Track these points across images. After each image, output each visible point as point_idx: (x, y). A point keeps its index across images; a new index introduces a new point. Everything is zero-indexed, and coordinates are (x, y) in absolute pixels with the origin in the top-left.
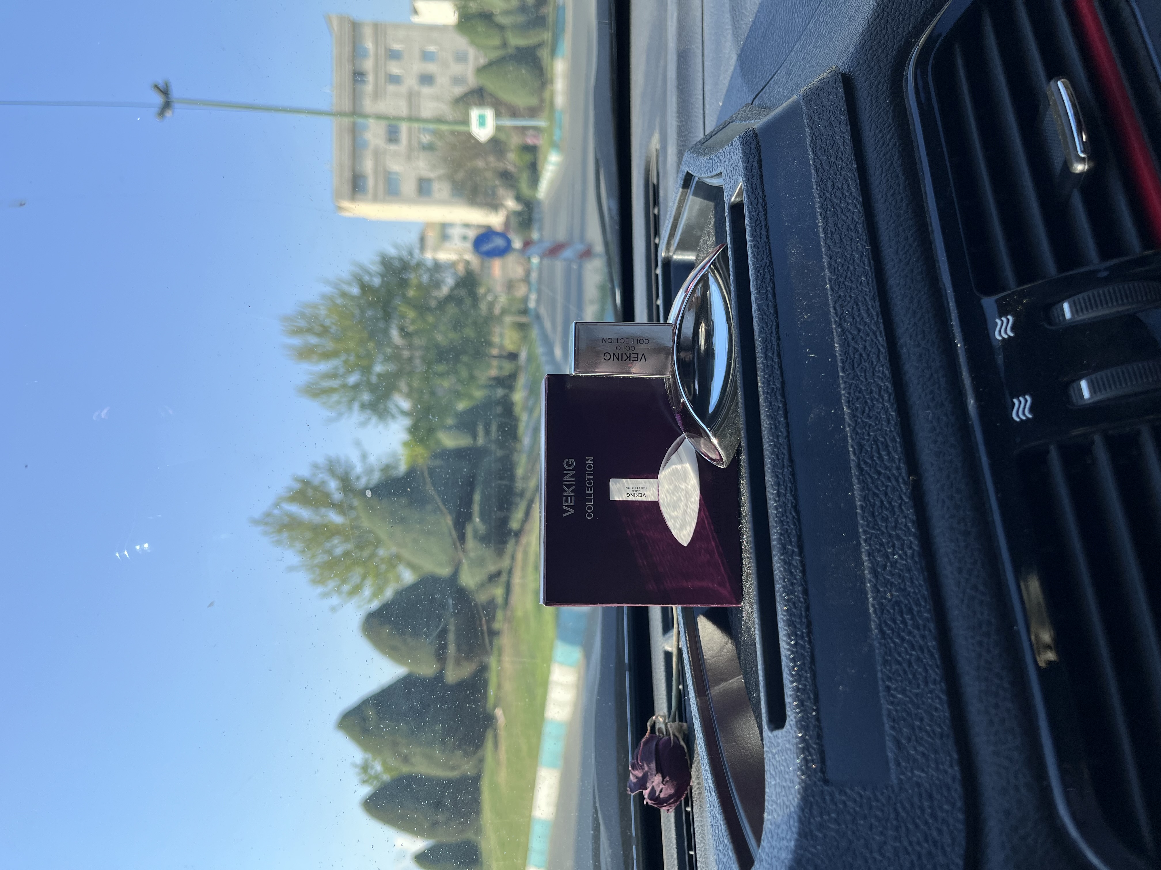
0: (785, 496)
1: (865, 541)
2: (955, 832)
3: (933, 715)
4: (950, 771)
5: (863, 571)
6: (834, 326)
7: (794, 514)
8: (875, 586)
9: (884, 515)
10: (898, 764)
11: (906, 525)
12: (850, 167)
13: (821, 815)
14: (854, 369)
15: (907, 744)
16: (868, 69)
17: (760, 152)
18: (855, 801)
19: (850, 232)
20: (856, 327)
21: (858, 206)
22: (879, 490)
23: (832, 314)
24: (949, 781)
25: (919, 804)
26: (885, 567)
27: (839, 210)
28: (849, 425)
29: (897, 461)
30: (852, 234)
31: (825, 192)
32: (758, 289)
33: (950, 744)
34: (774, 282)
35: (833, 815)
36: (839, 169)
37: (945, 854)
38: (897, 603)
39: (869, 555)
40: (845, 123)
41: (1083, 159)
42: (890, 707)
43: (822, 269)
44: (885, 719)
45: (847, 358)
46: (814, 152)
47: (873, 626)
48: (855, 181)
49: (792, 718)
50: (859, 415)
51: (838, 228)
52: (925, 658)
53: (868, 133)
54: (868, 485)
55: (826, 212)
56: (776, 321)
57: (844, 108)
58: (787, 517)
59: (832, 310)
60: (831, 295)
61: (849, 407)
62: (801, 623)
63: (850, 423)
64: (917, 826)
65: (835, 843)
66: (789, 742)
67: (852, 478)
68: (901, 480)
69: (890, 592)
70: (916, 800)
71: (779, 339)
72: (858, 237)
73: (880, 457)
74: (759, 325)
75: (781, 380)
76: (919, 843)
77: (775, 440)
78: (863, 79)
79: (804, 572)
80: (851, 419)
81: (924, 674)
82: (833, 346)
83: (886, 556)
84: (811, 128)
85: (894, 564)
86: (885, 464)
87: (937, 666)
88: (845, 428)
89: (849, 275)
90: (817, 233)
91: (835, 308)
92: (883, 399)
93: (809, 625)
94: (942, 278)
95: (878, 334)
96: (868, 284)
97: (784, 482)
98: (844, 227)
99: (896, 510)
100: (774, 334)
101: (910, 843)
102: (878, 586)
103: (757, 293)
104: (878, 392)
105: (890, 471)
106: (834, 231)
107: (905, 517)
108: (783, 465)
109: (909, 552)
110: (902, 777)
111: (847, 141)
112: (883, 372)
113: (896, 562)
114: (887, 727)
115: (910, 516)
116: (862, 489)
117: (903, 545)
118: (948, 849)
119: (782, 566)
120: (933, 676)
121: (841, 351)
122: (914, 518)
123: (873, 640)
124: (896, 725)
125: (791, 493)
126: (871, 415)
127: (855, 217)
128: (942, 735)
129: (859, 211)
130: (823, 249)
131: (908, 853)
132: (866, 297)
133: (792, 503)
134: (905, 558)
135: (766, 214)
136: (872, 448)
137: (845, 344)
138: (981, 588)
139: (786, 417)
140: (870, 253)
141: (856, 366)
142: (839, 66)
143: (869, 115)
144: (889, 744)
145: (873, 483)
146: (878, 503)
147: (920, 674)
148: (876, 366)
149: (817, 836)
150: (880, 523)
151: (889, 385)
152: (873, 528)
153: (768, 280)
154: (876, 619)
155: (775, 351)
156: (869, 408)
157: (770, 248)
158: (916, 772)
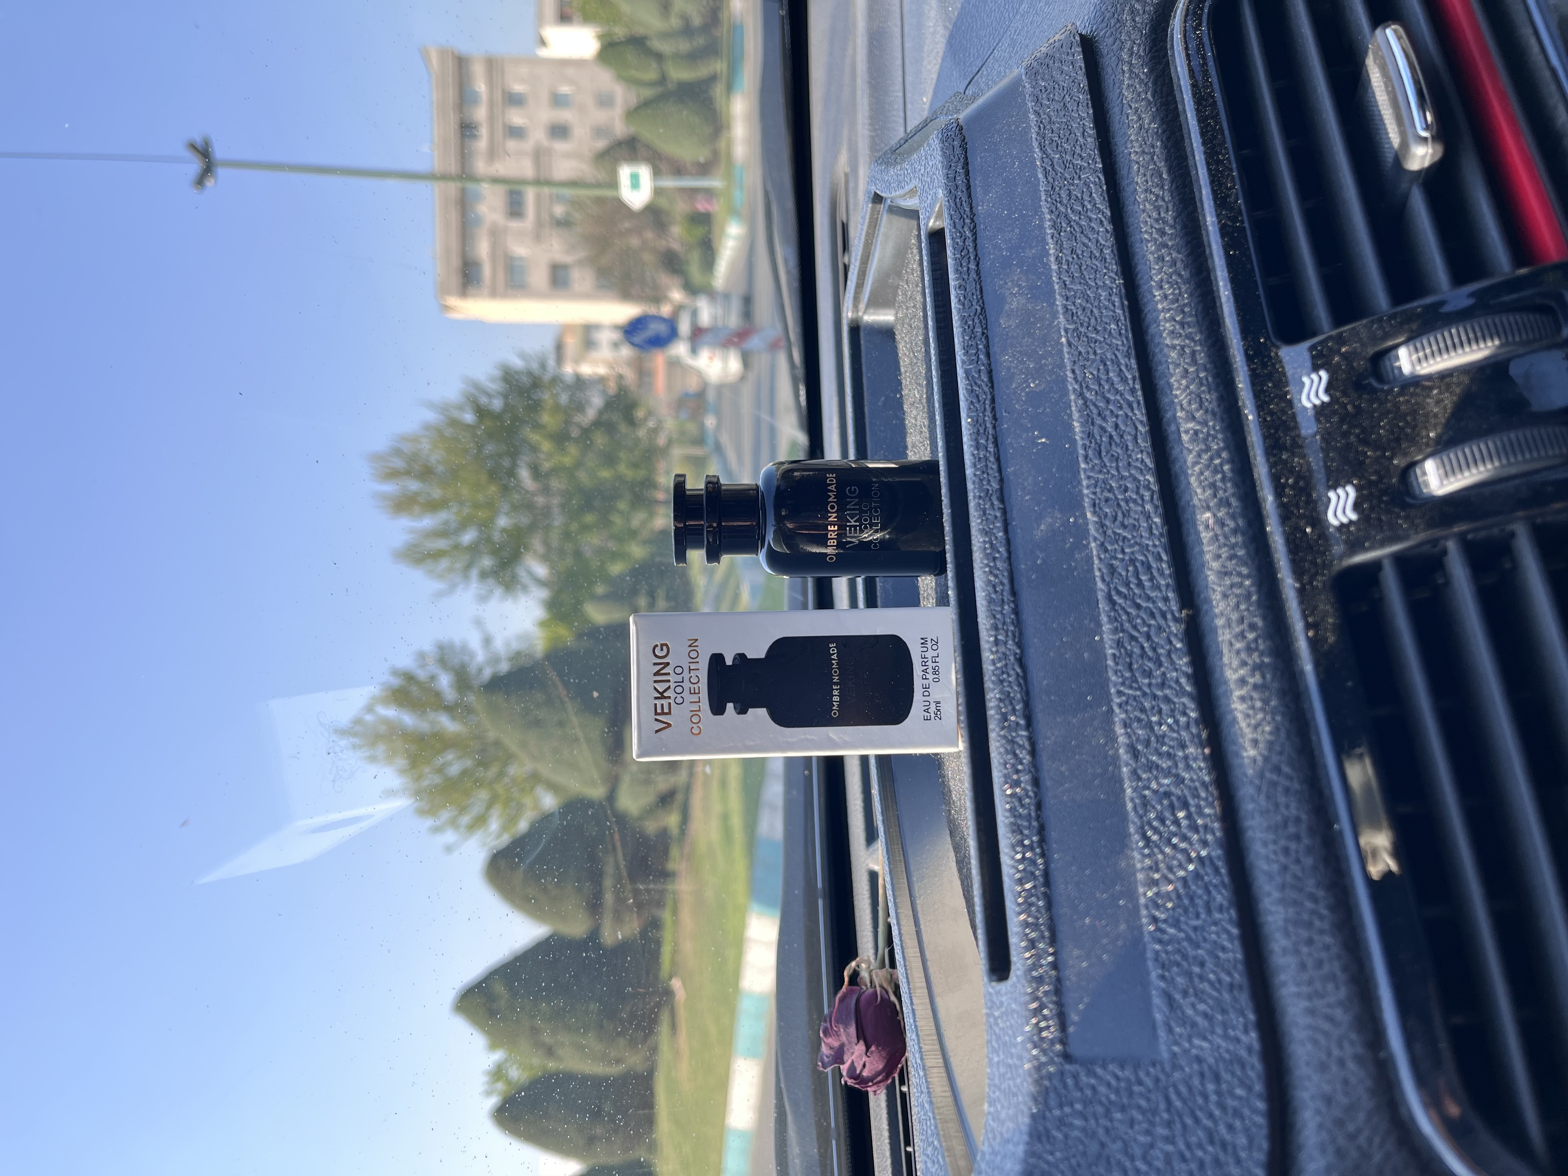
0: (1005, 643)
1: (1120, 706)
2: (1254, 1130)
3: (1217, 957)
4: (1243, 1038)
5: (1117, 750)
6: (1072, 397)
7: (1019, 670)
8: (1134, 772)
9: (1146, 668)
10: (1170, 1031)
11: (1177, 681)
12: (1092, 167)
13: (1061, 1106)
14: (1101, 457)
15: (1181, 1001)
16: (1118, 26)
17: (966, 152)
18: (1109, 1085)
19: (1094, 262)
20: (1104, 397)
21: (1105, 223)
22: (1138, 631)
23: (1069, 379)
24: (1243, 1053)
25: (1200, 1087)
26: (1147, 743)
27: (1077, 230)
28: (1095, 539)
29: (1163, 589)
30: (1097, 263)
31: (1059, 205)
32: (966, 349)
33: (1244, 998)
34: (987, 338)
35: (1078, 1106)
36: (1078, 171)
37: (1238, 1161)
38: (1167, 795)
39: (1125, 726)
40: (1085, 104)
41: (1425, 139)
42: (1157, 947)
43: (1055, 315)
44: (1150, 964)
45: (1091, 442)
46: (1042, 148)
47: (1132, 830)
48: (1101, 187)
49: (1019, 965)
50: (1108, 523)
51: (1077, 256)
52: (1207, 874)
53: (1118, 118)
54: (1122, 625)
55: (1059, 234)
56: (991, 393)
57: (1084, 83)
58: (1009, 675)
59: (1069, 374)
60: (1068, 353)
61: (1094, 513)
62: (1029, 827)
63: (1097, 535)
64: (1197, 1121)
65: (1081, 1147)
66: (1015, 1000)
67: (1100, 615)
68: (1169, 616)
69: (1156, 778)
70: (1196, 1082)
71: (995, 418)
72: (1105, 267)
73: (1140, 584)
74: (967, 400)
75: (998, 478)
76: (1200, 1146)
77: (992, 564)
78: (1111, 40)
79: (1033, 753)
80: (1097, 530)
81: (1205, 897)
82: (1071, 428)
83: (1150, 726)
84: (1037, 114)
85: (1161, 739)
86: (1145, 593)
87: (1225, 886)
88: (1089, 543)
89: (1093, 320)
90: (1047, 264)
91: (1073, 372)
92: (1143, 500)
93: (1041, 831)
94: (1224, 322)
95: (1135, 405)
96: (1120, 334)
97: (1004, 623)
98: (1085, 254)
99: (1163, 659)
100: (988, 413)
101: (1188, 1146)
102: (1139, 772)
103: (964, 354)
104: (1135, 490)
105: (1154, 602)
106: (1071, 260)
107: (1176, 670)
108: (1003, 600)
109: (1183, 720)
110: (1175, 1049)
111: (1088, 130)
112: (1142, 461)
113: (1164, 736)
114: (1153, 976)
115: (1184, 668)
116: (1115, 631)
117: (1173, 711)
118: (1243, 1155)
119: (1002, 746)
120: (1219, 898)
121: (1083, 432)
122: (1189, 671)
123: (1133, 850)
124: (1167, 973)
125: (1014, 640)
126: (1126, 523)
127: (1100, 238)
128: (1231, 987)
129: (1107, 230)
130: (1056, 287)
131: (1184, 1160)
132: (1116, 352)
133: (1015, 654)
134: (1176, 728)
135: (975, 240)
136: (1128, 571)
137: (1088, 421)
138: (1286, 769)
139: (1006, 531)
140: (1123, 291)
141: (1103, 454)
142: (1078, 24)
143: (1118, 91)
144: (1157, 1001)
145: (1129, 621)
146: (1137, 650)
147: (1200, 897)
148: (1133, 451)
149: (1054, 1137)
150: (1140, 680)
151: (1151, 479)
152: (1131, 688)
153: (979, 334)
154: (1136, 820)
155: (990, 437)
156: (1123, 513)
157: (981, 288)
158: (1197, 1042)
